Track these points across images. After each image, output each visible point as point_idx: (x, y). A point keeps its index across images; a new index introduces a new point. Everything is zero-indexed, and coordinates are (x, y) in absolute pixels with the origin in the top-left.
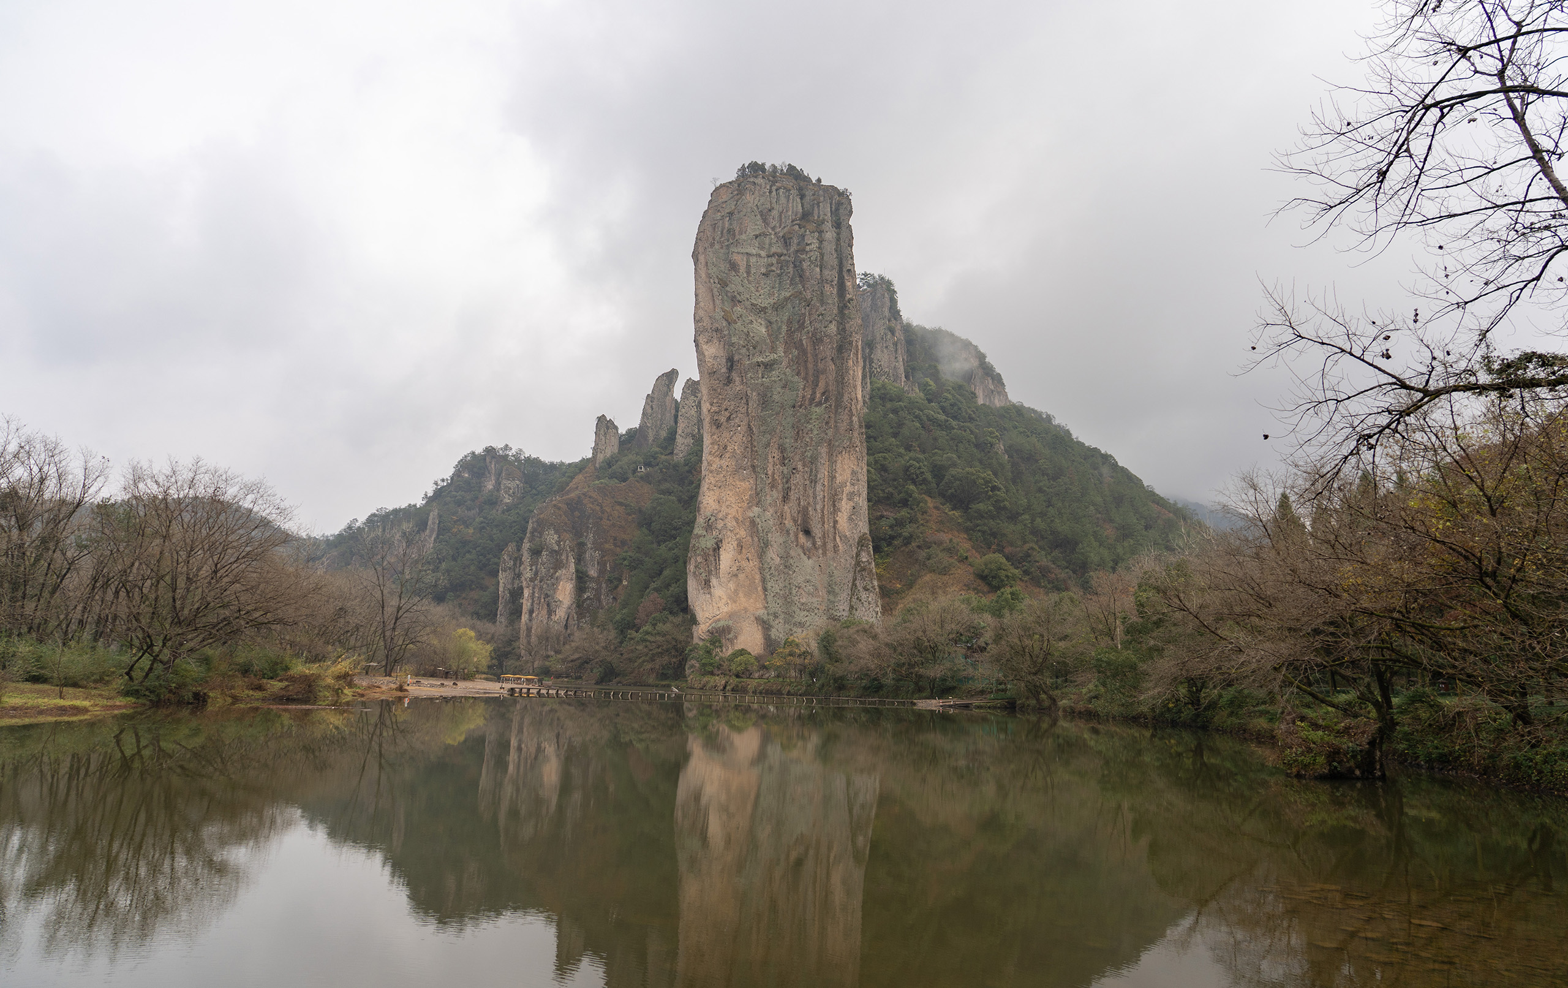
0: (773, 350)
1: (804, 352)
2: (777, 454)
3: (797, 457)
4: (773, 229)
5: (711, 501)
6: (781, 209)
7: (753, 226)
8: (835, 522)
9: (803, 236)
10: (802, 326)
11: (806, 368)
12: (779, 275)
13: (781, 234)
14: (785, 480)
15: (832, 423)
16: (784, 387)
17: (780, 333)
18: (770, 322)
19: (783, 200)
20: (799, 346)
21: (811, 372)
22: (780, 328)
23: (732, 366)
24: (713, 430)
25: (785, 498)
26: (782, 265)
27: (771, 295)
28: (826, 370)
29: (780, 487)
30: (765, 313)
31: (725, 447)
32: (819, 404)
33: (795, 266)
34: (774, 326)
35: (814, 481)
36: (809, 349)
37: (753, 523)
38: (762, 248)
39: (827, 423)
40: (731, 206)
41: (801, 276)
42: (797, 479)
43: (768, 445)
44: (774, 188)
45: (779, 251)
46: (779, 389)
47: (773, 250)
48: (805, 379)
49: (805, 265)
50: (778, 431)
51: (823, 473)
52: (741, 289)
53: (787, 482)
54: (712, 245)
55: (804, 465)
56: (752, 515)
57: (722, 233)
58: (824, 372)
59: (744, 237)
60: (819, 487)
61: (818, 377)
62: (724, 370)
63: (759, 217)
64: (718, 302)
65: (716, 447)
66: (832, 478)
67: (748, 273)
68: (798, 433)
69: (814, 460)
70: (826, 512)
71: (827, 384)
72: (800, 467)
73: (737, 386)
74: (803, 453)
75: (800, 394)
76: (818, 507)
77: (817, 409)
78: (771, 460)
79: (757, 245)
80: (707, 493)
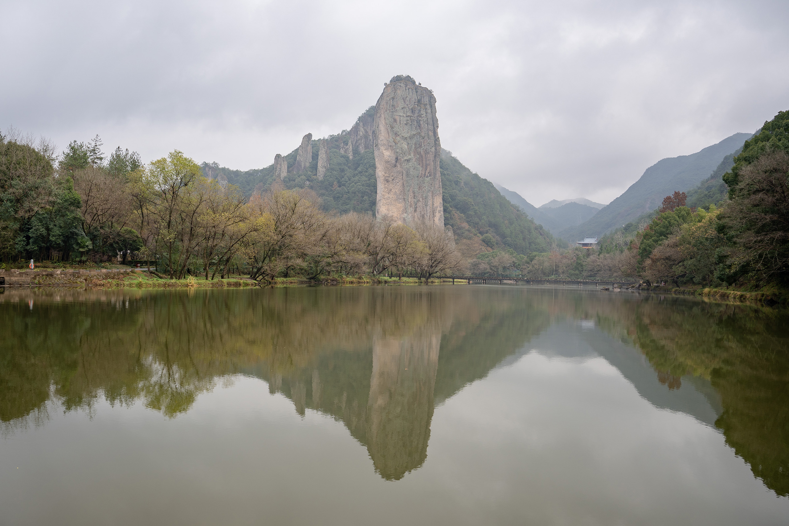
0: (410, 154)
1: (422, 156)
2: (412, 195)
3: (420, 196)
4: (407, 105)
5: (384, 209)
6: (410, 98)
7: (401, 104)
8: (434, 220)
9: (420, 111)
10: (421, 146)
11: (423, 163)
12: (411, 125)
13: (410, 108)
14: (415, 204)
15: (433, 185)
16: (414, 169)
17: (412, 148)
18: (409, 144)
19: (411, 94)
20: (419, 154)
21: (424, 164)
22: (412, 146)
23: (397, 161)
24: (385, 183)
25: (415, 211)
26: (412, 121)
27: (408, 132)
28: (430, 164)
29: (413, 206)
30: (407, 140)
31: (391, 190)
32: (427, 177)
33: (417, 122)
34: (410, 145)
35: (426, 205)
36: (424, 156)
37: (404, 219)
38: (404, 113)
39: (431, 185)
40: (392, 95)
41: (419, 126)
42: (420, 204)
43: (409, 191)
44: (407, 88)
45: (410, 115)
46: (412, 170)
47: (408, 114)
48: (422, 167)
49: (421, 122)
50: (412, 186)
51: (430, 203)
52: (398, 130)
53: (416, 205)
54: (386, 111)
55: (423, 199)
56: (404, 216)
57: (390, 106)
58: (429, 165)
59: (398, 108)
60: (428, 208)
61: (427, 166)
62: (394, 162)
63: (402, 100)
64: (390, 135)
65: (387, 189)
66: (433, 204)
67: (400, 123)
68: (420, 187)
69: (426, 198)
70: (431, 217)
71: (430, 170)
72: (421, 200)
73: (399, 168)
74: (422, 195)
75: (420, 173)
76: (428, 215)
77: (427, 179)
78: (410, 196)
79: (402, 112)
80: (382, 206)
